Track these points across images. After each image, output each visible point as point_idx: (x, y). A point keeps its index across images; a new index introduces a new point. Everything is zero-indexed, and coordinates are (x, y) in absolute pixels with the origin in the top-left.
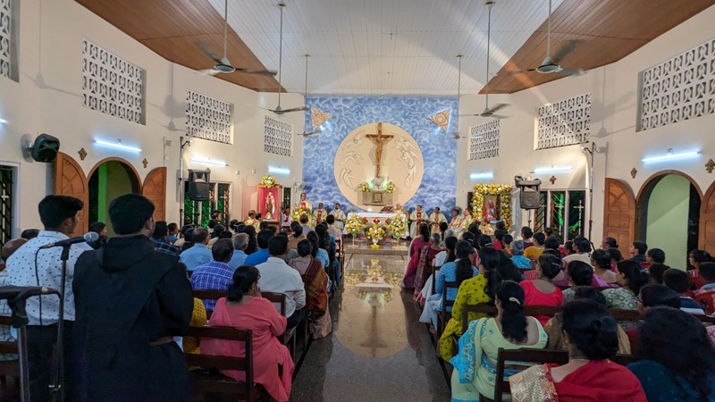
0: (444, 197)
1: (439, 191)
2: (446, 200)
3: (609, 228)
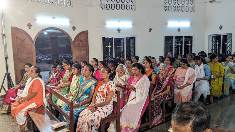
3: (19, 60)
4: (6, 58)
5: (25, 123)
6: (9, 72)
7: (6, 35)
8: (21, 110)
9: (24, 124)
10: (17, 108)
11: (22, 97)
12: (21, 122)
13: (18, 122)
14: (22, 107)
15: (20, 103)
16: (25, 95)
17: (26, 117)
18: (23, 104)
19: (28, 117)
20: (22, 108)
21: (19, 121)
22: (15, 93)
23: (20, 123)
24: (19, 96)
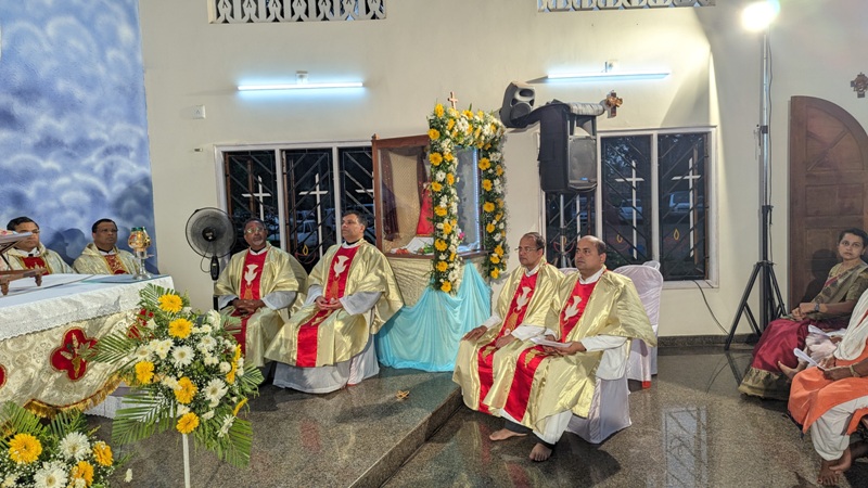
0: (107, 175)
1: (83, 145)
2: (119, 187)
3: (810, 218)
4: (766, 210)
5: (842, 457)
6: (769, 259)
7: (773, 129)
8: (833, 405)
9: (837, 462)
10: (820, 393)
11: (837, 355)
12: (828, 449)
13: (816, 446)
14: (840, 393)
15: (828, 377)
16: (853, 353)
17: (847, 438)
18: (842, 383)
19: (855, 441)
20: (841, 398)
21: (821, 443)
22: (796, 336)
23: (823, 451)
24: (812, 348)
